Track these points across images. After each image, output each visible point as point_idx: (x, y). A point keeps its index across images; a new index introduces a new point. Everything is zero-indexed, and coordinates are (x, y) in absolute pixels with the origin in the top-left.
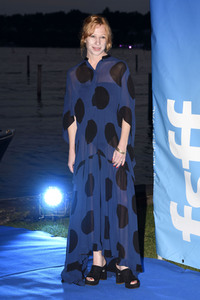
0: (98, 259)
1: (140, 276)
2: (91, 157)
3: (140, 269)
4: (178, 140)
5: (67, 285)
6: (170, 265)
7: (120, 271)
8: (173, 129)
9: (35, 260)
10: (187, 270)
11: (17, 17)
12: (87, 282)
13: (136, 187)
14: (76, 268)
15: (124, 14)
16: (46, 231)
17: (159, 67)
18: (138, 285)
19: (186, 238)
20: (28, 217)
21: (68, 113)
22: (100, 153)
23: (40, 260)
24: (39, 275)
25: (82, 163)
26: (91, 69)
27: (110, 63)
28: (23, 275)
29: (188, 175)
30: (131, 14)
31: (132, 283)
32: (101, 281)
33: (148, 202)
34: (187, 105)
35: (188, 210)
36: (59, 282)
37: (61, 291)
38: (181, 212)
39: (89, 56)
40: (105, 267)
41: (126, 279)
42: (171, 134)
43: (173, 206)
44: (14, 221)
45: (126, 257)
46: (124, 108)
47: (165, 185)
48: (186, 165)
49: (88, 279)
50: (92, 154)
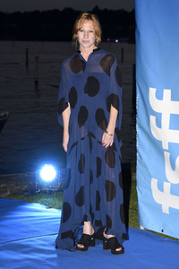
0: (88, 229)
1: (125, 244)
2: (83, 139)
3: (126, 237)
4: (159, 124)
5: (60, 251)
6: (150, 234)
7: (107, 239)
8: (155, 114)
9: (32, 229)
10: (166, 239)
11: (17, 14)
12: (78, 249)
13: (122, 165)
14: (68, 237)
15: (112, 12)
16: (42, 203)
17: (143, 58)
18: (122, 252)
19: (166, 210)
20: (26, 191)
21: (63, 99)
22: (91, 135)
23: (36, 229)
24: (36, 242)
25: (75, 144)
26: (83, 61)
28: (22, 242)
29: (167, 155)
30: (118, 11)
31: (117, 250)
32: (90, 248)
33: (133, 177)
34: (167, 93)
35: (167, 186)
36: (54, 249)
37: (55, 256)
38: (161, 188)
39: (81, 49)
40: (94, 236)
41: (112, 246)
42: (153, 119)
43: (154, 183)
44: (14, 194)
45: (113, 227)
46: (112, 95)
47: (147, 164)
48: (165, 146)
49: (79, 245)
50: (83, 136)
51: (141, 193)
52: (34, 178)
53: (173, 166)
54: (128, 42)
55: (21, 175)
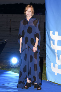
2: (26, 48)
4: (54, 44)
5: (19, 88)
6: (50, 83)
7: (35, 84)
9: (9, 80)
10: (56, 84)
12: (25, 88)
13: (40, 58)
15: (36, 4)
16: (12, 71)
17: (48, 21)
18: (41, 89)
19: (56, 74)
20: (7, 67)
24: (10, 85)
25: (24, 50)
27: (33, 20)
28: (5, 85)
29: (56, 54)
30: (39, 4)
31: (39, 88)
32: (29, 88)
33: (44, 62)
34: (56, 33)
35: (56, 66)
36: (16, 88)
37: (17, 90)
38: (54, 66)
39: (27, 17)
41: (37, 87)
42: (51, 42)
43: (52, 64)
44: (2, 68)
47: (49, 58)
48: (56, 51)
49: (25, 87)
50: (26, 47)
51: (47, 68)
52: (10, 62)
53: (59, 59)
54: (42, 14)
55: (5, 61)
